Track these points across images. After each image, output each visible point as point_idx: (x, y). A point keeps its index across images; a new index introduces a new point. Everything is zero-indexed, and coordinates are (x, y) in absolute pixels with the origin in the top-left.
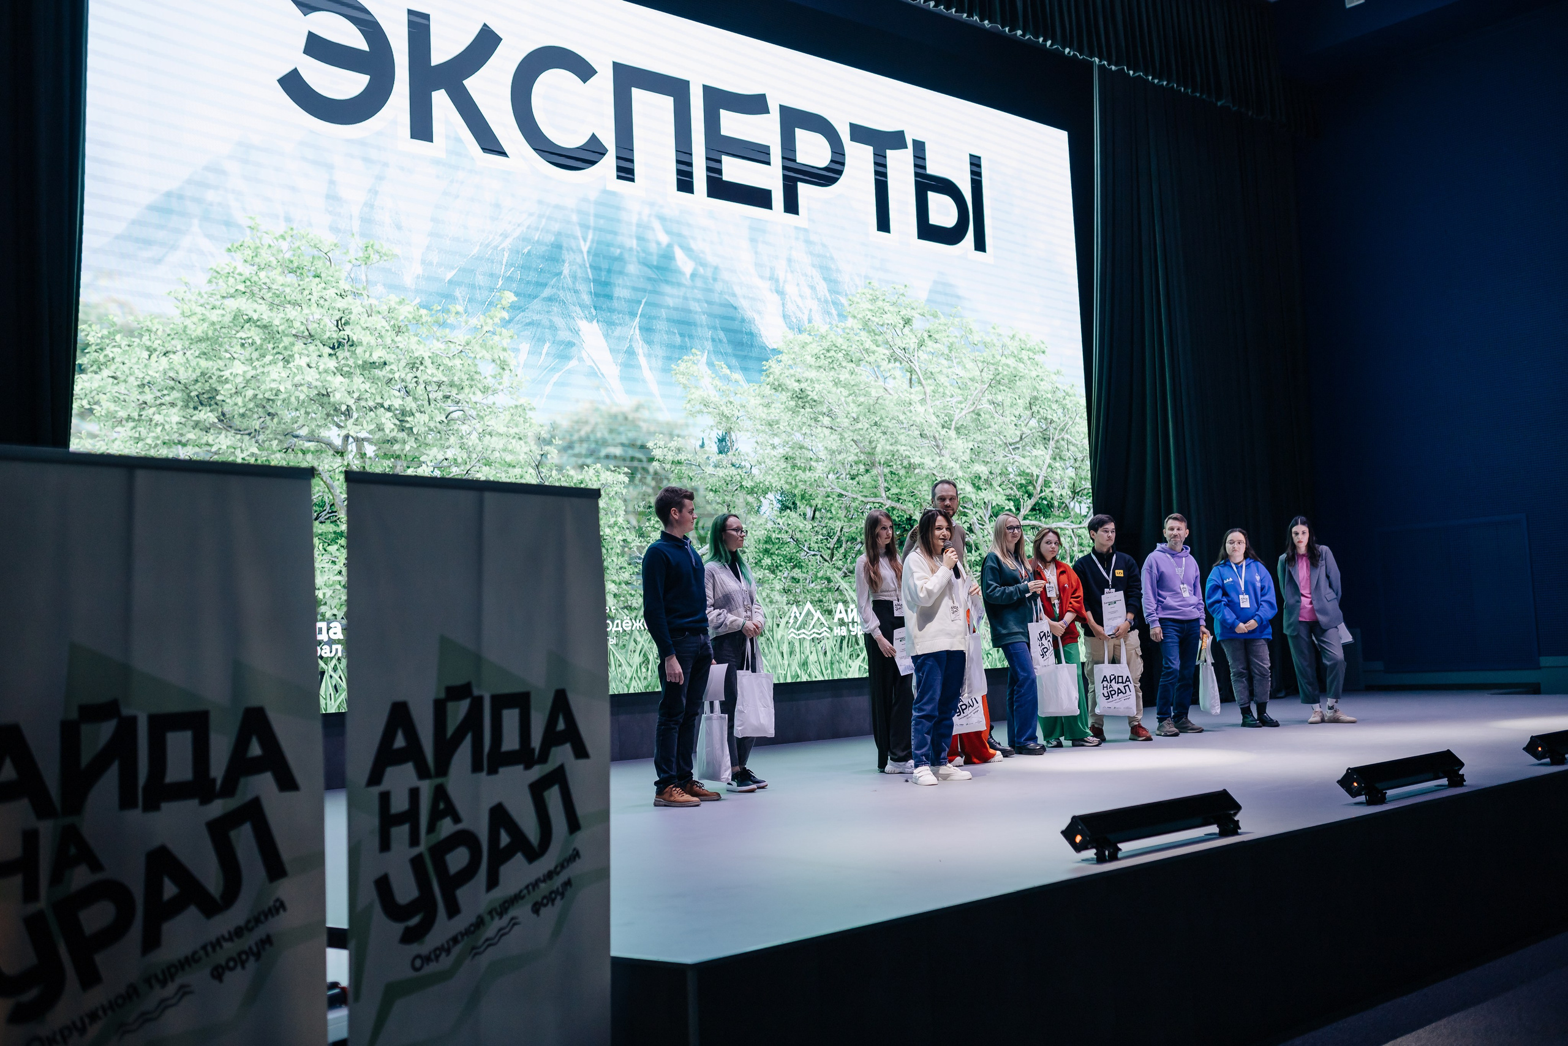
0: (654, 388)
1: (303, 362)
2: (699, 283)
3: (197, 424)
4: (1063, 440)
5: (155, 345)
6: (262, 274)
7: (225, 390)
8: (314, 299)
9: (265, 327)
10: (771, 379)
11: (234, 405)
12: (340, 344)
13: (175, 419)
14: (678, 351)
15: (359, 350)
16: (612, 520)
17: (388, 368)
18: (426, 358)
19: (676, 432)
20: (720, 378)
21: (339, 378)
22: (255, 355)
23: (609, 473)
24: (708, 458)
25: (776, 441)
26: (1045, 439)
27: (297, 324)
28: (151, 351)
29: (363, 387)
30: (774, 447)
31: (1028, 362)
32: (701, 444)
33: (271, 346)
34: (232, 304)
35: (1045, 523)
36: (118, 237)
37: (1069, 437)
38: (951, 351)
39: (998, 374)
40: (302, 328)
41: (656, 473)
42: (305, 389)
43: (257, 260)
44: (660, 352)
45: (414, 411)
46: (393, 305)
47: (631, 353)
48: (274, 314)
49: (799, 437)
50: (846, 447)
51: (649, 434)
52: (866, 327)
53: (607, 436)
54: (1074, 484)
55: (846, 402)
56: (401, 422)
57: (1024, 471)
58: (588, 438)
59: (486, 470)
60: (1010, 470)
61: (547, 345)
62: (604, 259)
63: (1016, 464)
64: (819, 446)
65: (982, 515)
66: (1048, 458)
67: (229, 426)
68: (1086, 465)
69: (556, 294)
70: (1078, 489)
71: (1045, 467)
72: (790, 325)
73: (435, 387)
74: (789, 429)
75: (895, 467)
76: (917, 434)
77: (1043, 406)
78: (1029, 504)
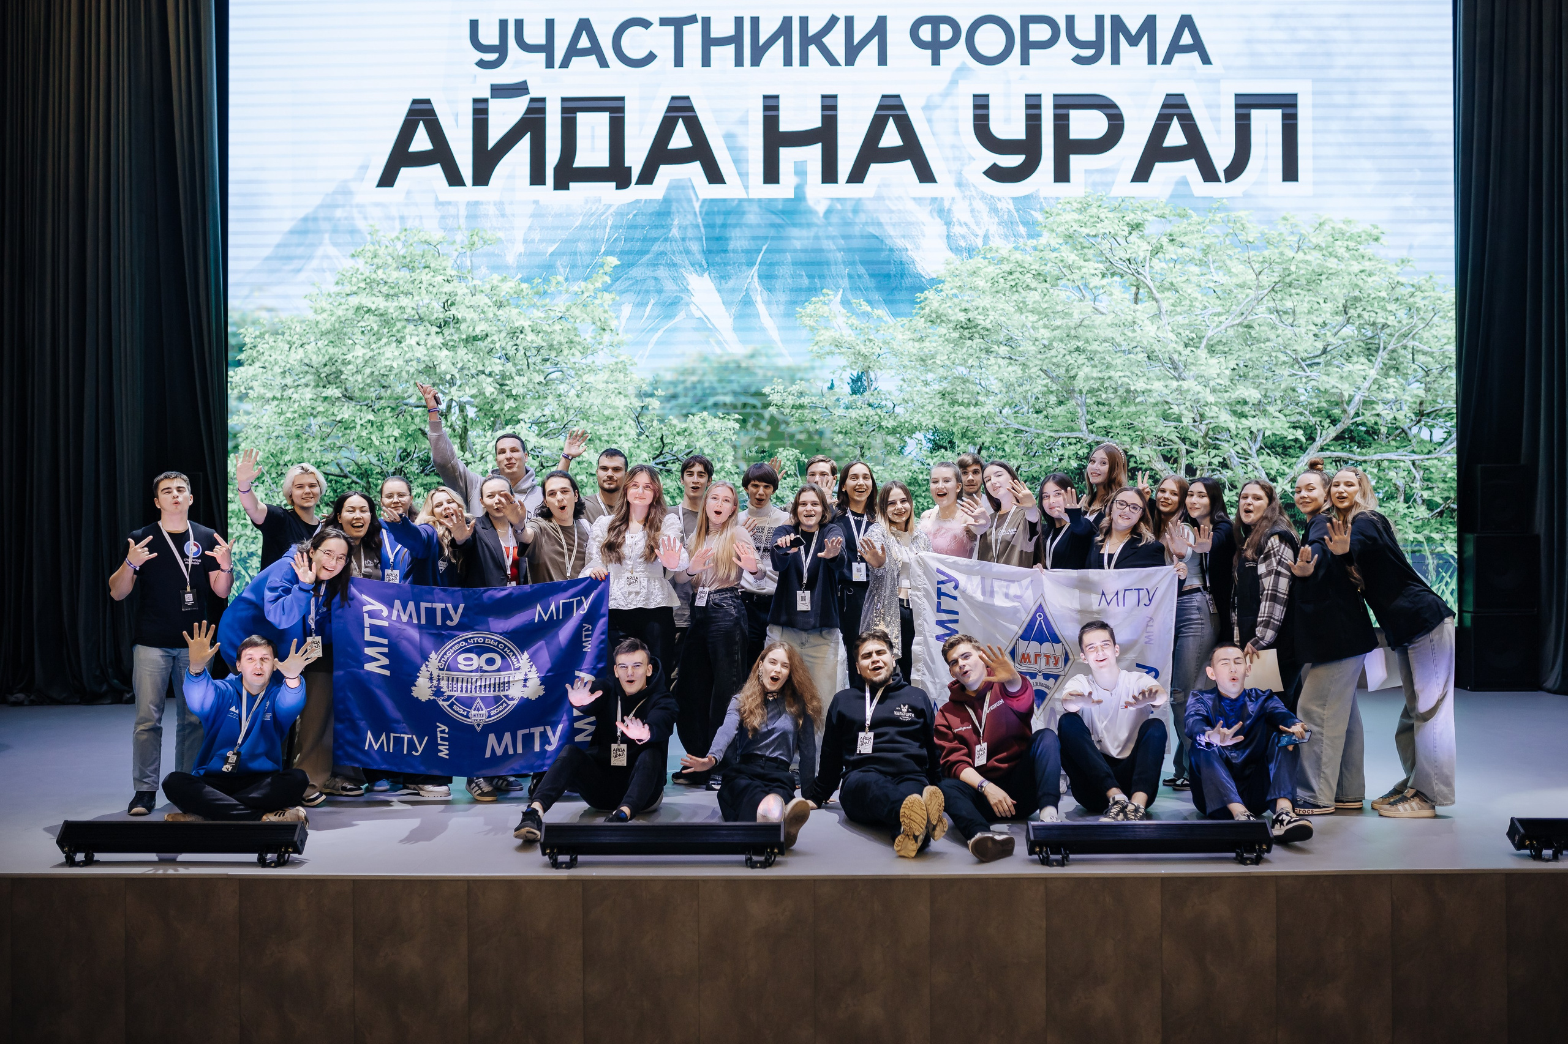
0: (774, 334)
1: (412, 341)
2: (835, 219)
3: (326, 398)
4: (1405, 347)
5: (294, 339)
6: (380, 272)
7: (348, 370)
8: (423, 286)
9: (382, 315)
10: (927, 310)
11: (354, 381)
12: (446, 322)
13: (309, 396)
14: (802, 294)
15: (463, 326)
17: (489, 339)
18: (526, 327)
19: (799, 375)
20: (858, 315)
21: (445, 352)
22: (373, 339)
23: (717, 420)
24: (838, 400)
26: (1369, 349)
27: (409, 310)
28: (291, 344)
29: (465, 358)
30: (926, 383)
31: (1347, 255)
32: (829, 385)
33: (386, 330)
34: (354, 301)
35: (1360, 454)
36: (268, 258)
37: (1417, 343)
38: (1206, 255)
39: (1289, 275)
40: (413, 312)
41: (772, 418)
42: (414, 363)
43: (375, 261)
44: (783, 297)
45: (514, 375)
46: (495, 283)
47: (747, 302)
48: (389, 304)
49: (962, 370)
50: (1031, 378)
51: (769, 380)
52: (1069, 237)
53: (716, 385)
54: (1421, 403)
55: (1034, 328)
56: (501, 385)
57: (1326, 391)
58: (694, 388)
59: (583, 423)
60: (1301, 391)
61: (652, 301)
62: (719, 212)
63: (1313, 383)
64: (992, 378)
65: (1246, 447)
66: (1373, 373)
67: (351, 399)
68: (1448, 378)
69: (663, 253)
70: (1429, 410)
71: (1366, 384)
72: (956, 250)
73: (534, 352)
74: (948, 363)
75: (1104, 396)
76: (1142, 356)
77: (1369, 308)
78: (1333, 432)
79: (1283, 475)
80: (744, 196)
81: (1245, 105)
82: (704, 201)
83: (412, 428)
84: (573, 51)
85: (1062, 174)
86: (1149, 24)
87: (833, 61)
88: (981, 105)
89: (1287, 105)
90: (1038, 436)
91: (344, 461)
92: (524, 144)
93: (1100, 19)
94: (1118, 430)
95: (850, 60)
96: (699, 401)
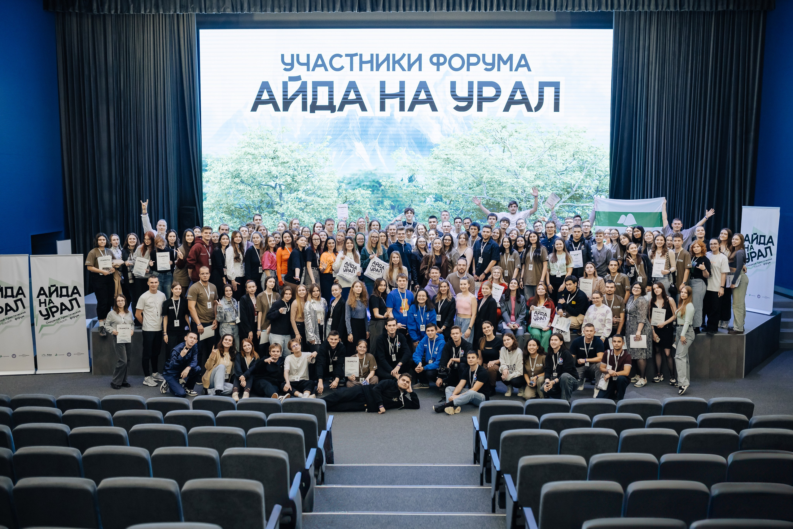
0: (383, 162)
1: (263, 164)
2: (404, 124)
3: (235, 182)
4: (593, 168)
6: (252, 140)
7: (242, 174)
8: (267, 145)
9: (253, 155)
10: (434, 155)
11: (244, 177)
12: (274, 157)
13: (229, 182)
14: (393, 148)
15: (280, 159)
16: (365, 206)
17: (289, 163)
18: (301, 159)
19: (391, 176)
20: (411, 156)
21: (274, 167)
22: (250, 163)
23: (364, 191)
24: (404, 184)
25: (435, 177)
26: (581, 169)
27: (262, 153)
28: (223, 164)
29: (281, 169)
30: (433, 179)
31: (575, 137)
32: (401, 179)
33: (255, 160)
34: (244, 150)
35: (577, 204)
37: (597, 167)
38: (527, 136)
39: (555, 143)
40: (264, 154)
41: (382, 190)
42: (264, 171)
43: (251, 136)
44: (386, 149)
45: (297, 175)
46: (291, 144)
47: (374, 150)
48: (255, 151)
49: (445, 175)
50: (468, 177)
51: (381, 177)
52: (482, 130)
53: (364, 179)
54: (598, 187)
55: (469, 161)
56: (293, 179)
57: (566, 183)
58: (357, 180)
59: (320, 191)
60: (558, 182)
61: (343, 150)
62: (365, 121)
63: (562, 180)
64: (455, 177)
66: (582, 177)
67: (243, 183)
68: (607, 179)
69: (346, 135)
70: (600, 189)
71: (580, 181)
72: (444, 135)
73: (304, 167)
74: (441, 172)
75: (492, 184)
76: (505, 171)
77: (581, 155)
80: (374, 116)
81: (542, 85)
82: (360, 117)
83: (264, 192)
84: (316, 65)
85: (480, 109)
86: (511, 57)
87: (403, 69)
88: (453, 84)
89: (556, 85)
91: (241, 203)
92: (300, 97)
93: (494, 55)
94: (496, 195)
95: (409, 69)
96: (358, 184)
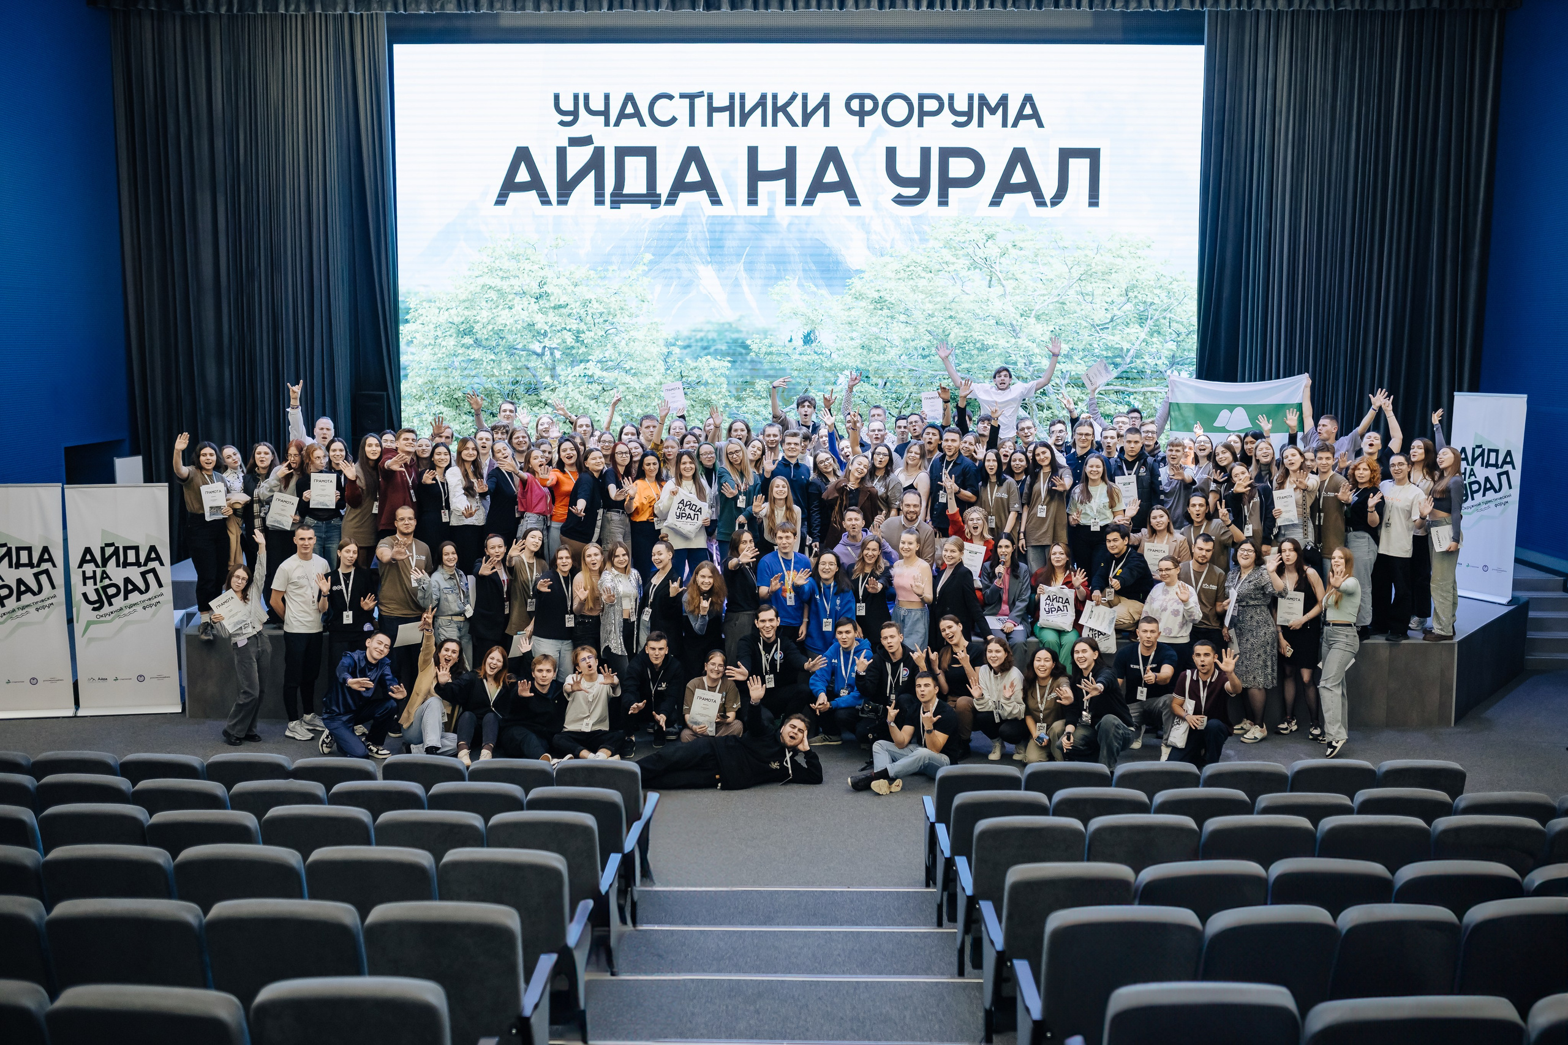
0: (754, 305)
1: (520, 308)
2: (794, 229)
3: (463, 345)
4: (1165, 318)
5: (442, 306)
6: (497, 262)
7: (477, 327)
8: (526, 272)
9: (499, 290)
10: (853, 291)
11: (482, 334)
12: (541, 296)
13: (452, 343)
14: (774, 279)
15: (552, 298)
16: (717, 391)
17: (569, 307)
18: (593, 299)
19: (770, 332)
20: (808, 294)
21: (540, 315)
22: (493, 306)
23: (716, 361)
24: (795, 349)
25: (854, 335)
26: (1141, 319)
27: (516, 288)
28: (440, 309)
29: (554, 319)
30: (852, 339)
31: (1129, 257)
32: (789, 339)
33: (502, 300)
34: (481, 281)
35: (1133, 388)
37: (1172, 316)
38: (1036, 255)
39: (1090, 269)
40: (520, 289)
41: (752, 361)
42: (520, 322)
43: (494, 255)
44: (760, 282)
45: (585, 330)
46: (573, 270)
47: (736, 284)
48: (504, 283)
49: (875, 330)
50: (920, 336)
51: (750, 335)
52: (947, 245)
53: (716, 338)
54: (1173, 356)
55: (922, 304)
56: (577, 337)
57: (1112, 347)
58: (702, 340)
59: (630, 363)
60: (1095, 346)
61: (675, 283)
62: (718, 224)
63: (1104, 341)
64: (894, 336)
65: (1058, 382)
66: (1143, 336)
67: (479, 345)
68: (1192, 338)
70: (1179, 360)
71: (1139, 342)
72: (873, 251)
73: (598, 316)
74: (866, 325)
75: (967, 348)
76: (993, 322)
77: (1142, 292)
78: (1115, 373)
79: (1082, 400)
80: (735, 214)
81: (1066, 155)
82: (709, 216)
83: (520, 364)
84: (622, 115)
85: (943, 201)
86: (1004, 100)
87: (794, 123)
88: (891, 153)
89: (1093, 155)
90: (924, 373)
91: (476, 386)
92: (591, 178)
93: (971, 97)
95: (805, 123)
96: (705, 348)
